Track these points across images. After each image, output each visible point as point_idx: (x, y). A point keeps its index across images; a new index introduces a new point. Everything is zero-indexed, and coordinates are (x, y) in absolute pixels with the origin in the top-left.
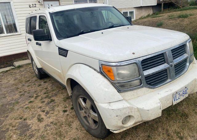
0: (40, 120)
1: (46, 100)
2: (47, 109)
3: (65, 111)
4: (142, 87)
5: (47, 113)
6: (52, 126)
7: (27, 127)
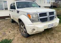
0: (9, 32)
1: (13, 28)
2: (12, 30)
3: (17, 31)
4: (39, 21)
5: (12, 31)
6: (13, 34)
7: (5, 34)
